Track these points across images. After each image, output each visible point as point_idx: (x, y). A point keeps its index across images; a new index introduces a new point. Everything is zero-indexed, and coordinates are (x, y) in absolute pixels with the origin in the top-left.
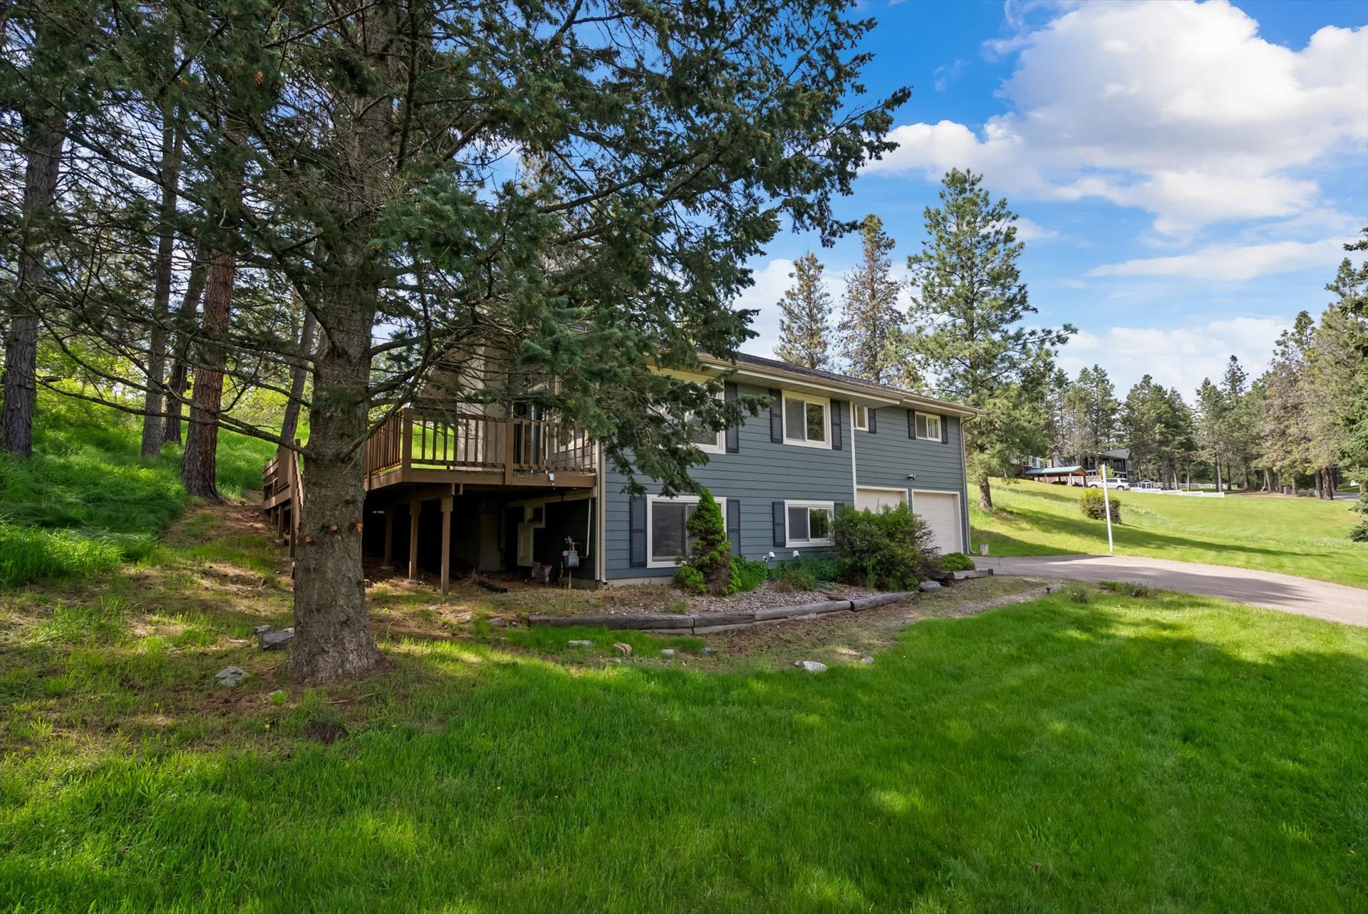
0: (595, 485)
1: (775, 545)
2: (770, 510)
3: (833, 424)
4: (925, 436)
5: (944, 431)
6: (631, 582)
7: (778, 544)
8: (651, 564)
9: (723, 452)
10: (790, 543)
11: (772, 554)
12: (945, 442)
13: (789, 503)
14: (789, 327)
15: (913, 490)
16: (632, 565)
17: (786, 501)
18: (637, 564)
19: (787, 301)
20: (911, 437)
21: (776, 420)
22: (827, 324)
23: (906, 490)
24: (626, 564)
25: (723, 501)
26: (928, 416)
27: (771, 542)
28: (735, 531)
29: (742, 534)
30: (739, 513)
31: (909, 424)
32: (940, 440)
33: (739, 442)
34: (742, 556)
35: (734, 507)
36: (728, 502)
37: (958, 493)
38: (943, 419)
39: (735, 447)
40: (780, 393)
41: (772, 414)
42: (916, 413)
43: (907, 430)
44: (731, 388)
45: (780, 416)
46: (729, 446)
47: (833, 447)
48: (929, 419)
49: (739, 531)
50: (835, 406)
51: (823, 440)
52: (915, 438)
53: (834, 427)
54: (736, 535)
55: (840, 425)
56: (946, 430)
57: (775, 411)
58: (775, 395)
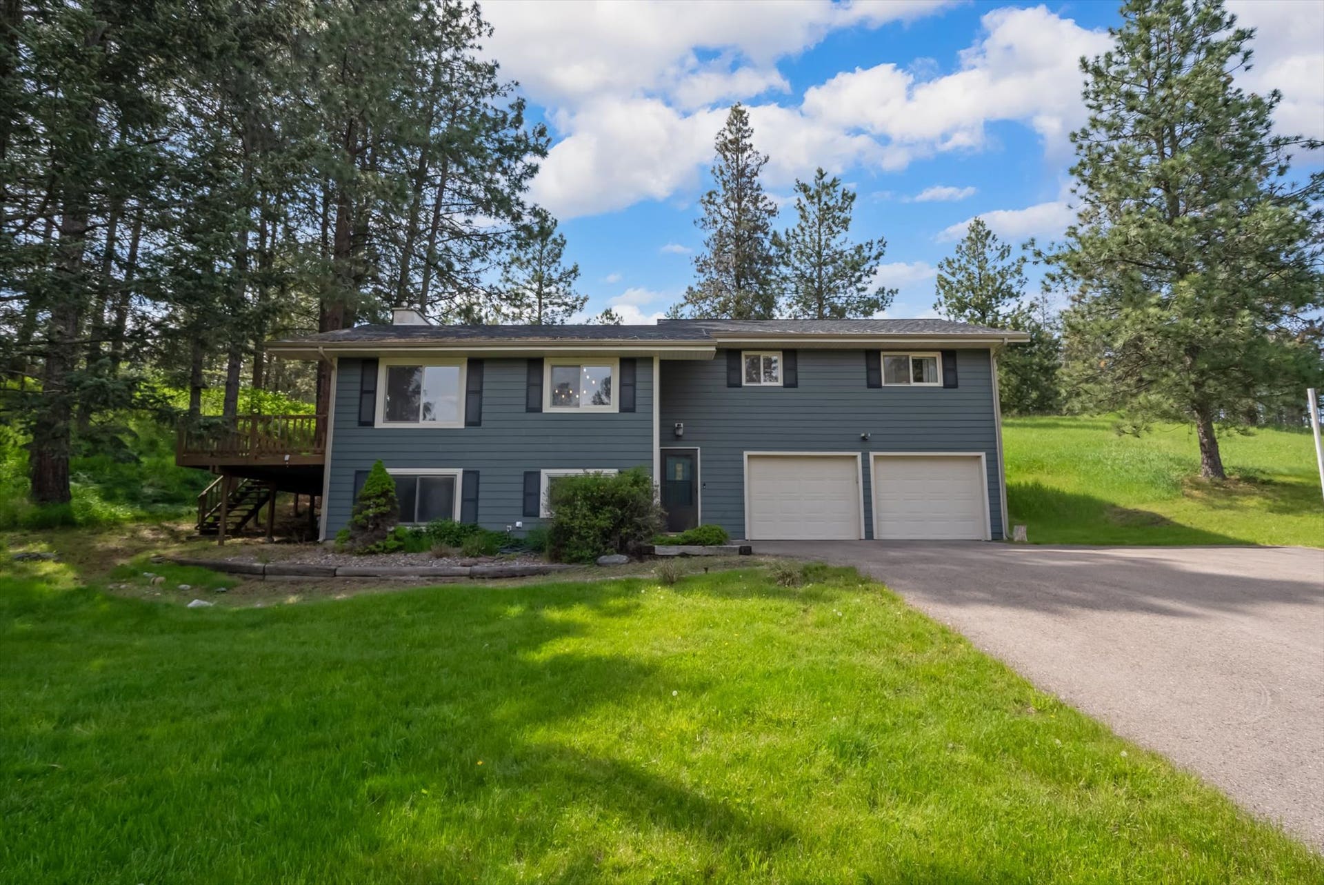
0: (325, 462)
1: (525, 514)
2: (522, 479)
3: (622, 385)
4: (909, 382)
5: (950, 371)
7: (530, 512)
9: (461, 426)
10: (543, 512)
11: (518, 524)
12: (950, 385)
13: (546, 473)
15: (872, 454)
17: (543, 470)
20: (874, 384)
21: (533, 389)
23: (859, 454)
25: (458, 472)
26: (912, 355)
27: (521, 512)
28: (471, 500)
29: (480, 503)
30: (478, 484)
31: (869, 370)
32: (940, 383)
33: (483, 415)
34: (480, 525)
35: (472, 477)
36: (465, 473)
37: (983, 454)
38: (949, 355)
39: (477, 421)
40: (541, 361)
41: (529, 385)
42: (883, 353)
43: (865, 376)
44: (476, 364)
45: (541, 384)
46: (469, 420)
47: (622, 410)
48: (914, 358)
49: (476, 500)
50: (628, 365)
51: (609, 403)
52: (880, 385)
53: (625, 388)
54: (472, 504)
55: (634, 385)
56: (955, 370)
57: (534, 380)
58: (536, 364)
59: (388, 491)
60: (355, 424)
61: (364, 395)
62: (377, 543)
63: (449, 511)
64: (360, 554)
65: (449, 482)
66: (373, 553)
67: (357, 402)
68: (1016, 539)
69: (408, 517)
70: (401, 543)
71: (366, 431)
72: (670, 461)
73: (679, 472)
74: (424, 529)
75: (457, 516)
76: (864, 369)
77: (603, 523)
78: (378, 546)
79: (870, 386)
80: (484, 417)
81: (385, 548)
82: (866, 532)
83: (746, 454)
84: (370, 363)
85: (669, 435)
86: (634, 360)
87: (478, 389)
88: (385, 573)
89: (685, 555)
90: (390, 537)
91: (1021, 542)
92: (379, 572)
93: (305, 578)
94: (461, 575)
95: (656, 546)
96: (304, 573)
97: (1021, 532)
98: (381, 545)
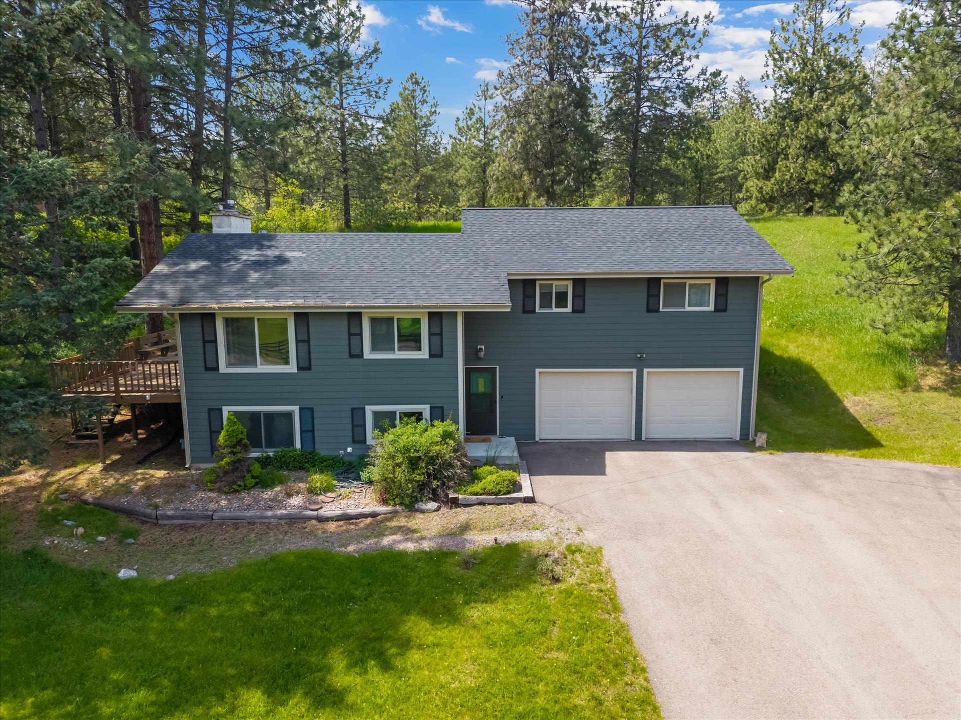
0: (181, 401)
1: (354, 442)
2: (349, 414)
3: (430, 334)
4: (684, 306)
5: (722, 295)
7: (358, 440)
9: (295, 370)
10: (371, 439)
11: (349, 450)
12: (720, 309)
13: (370, 409)
15: (646, 370)
17: (367, 407)
20: (652, 308)
21: (355, 340)
23: (634, 371)
24: (208, 454)
25: (296, 409)
26: (689, 282)
27: (351, 440)
28: (308, 432)
29: (316, 434)
30: (313, 419)
31: (649, 296)
32: (711, 308)
33: (312, 360)
34: (317, 451)
35: (307, 413)
36: (301, 409)
37: (741, 370)
38: (723, 283)
39: (307, 365)
40: (359, 315)
41: (350, 334)
42: (663, 281)
43: (645, 302)
44: (302, 317)
45: (361, 334)
46: (300, 365)
47: (431, 355)
48: (690, 285)
49: (313, 431)
50: (435, 317)
51: (420, 350)
52: (658, 311)
53: (433, 337)
54: (310, 435)
55: (441, 334)
56: (726, 295)
57: (354, 330)
58: (354, 317)
59: (242, 439)
60: (203, 369)
61: (207, 345)
62: (239, 483)
63: (290, 442)
64: (226, 493)
65: (289, 415)
66: (237, 491)
67: (201, 350)
69: (257, 444)
70: (258, 480)
71: (211, 375)
72: (473, 376)
73: (481, 386)
74: (271, 454)
75: (298, 445)
76: (645, 295)
77: (418, 478)
78: (240, 486)
79: (649, 310)
80: (313, 363)
81: (245, 486)
82: (636, 435)
83: (537, 371)
84: (208, 318)
85: (471, 354)
86: (440, 313)
87: (306, 338)
88: (251, 517)
89: (482, 503)
90: (248, 476)
91: (761, 449)
92: (246, 517)
93: (190, 522)
94: (310, 518)
95: (460, 496)
96: (188, 519)
97: (762, 439)
98: (242, 484)
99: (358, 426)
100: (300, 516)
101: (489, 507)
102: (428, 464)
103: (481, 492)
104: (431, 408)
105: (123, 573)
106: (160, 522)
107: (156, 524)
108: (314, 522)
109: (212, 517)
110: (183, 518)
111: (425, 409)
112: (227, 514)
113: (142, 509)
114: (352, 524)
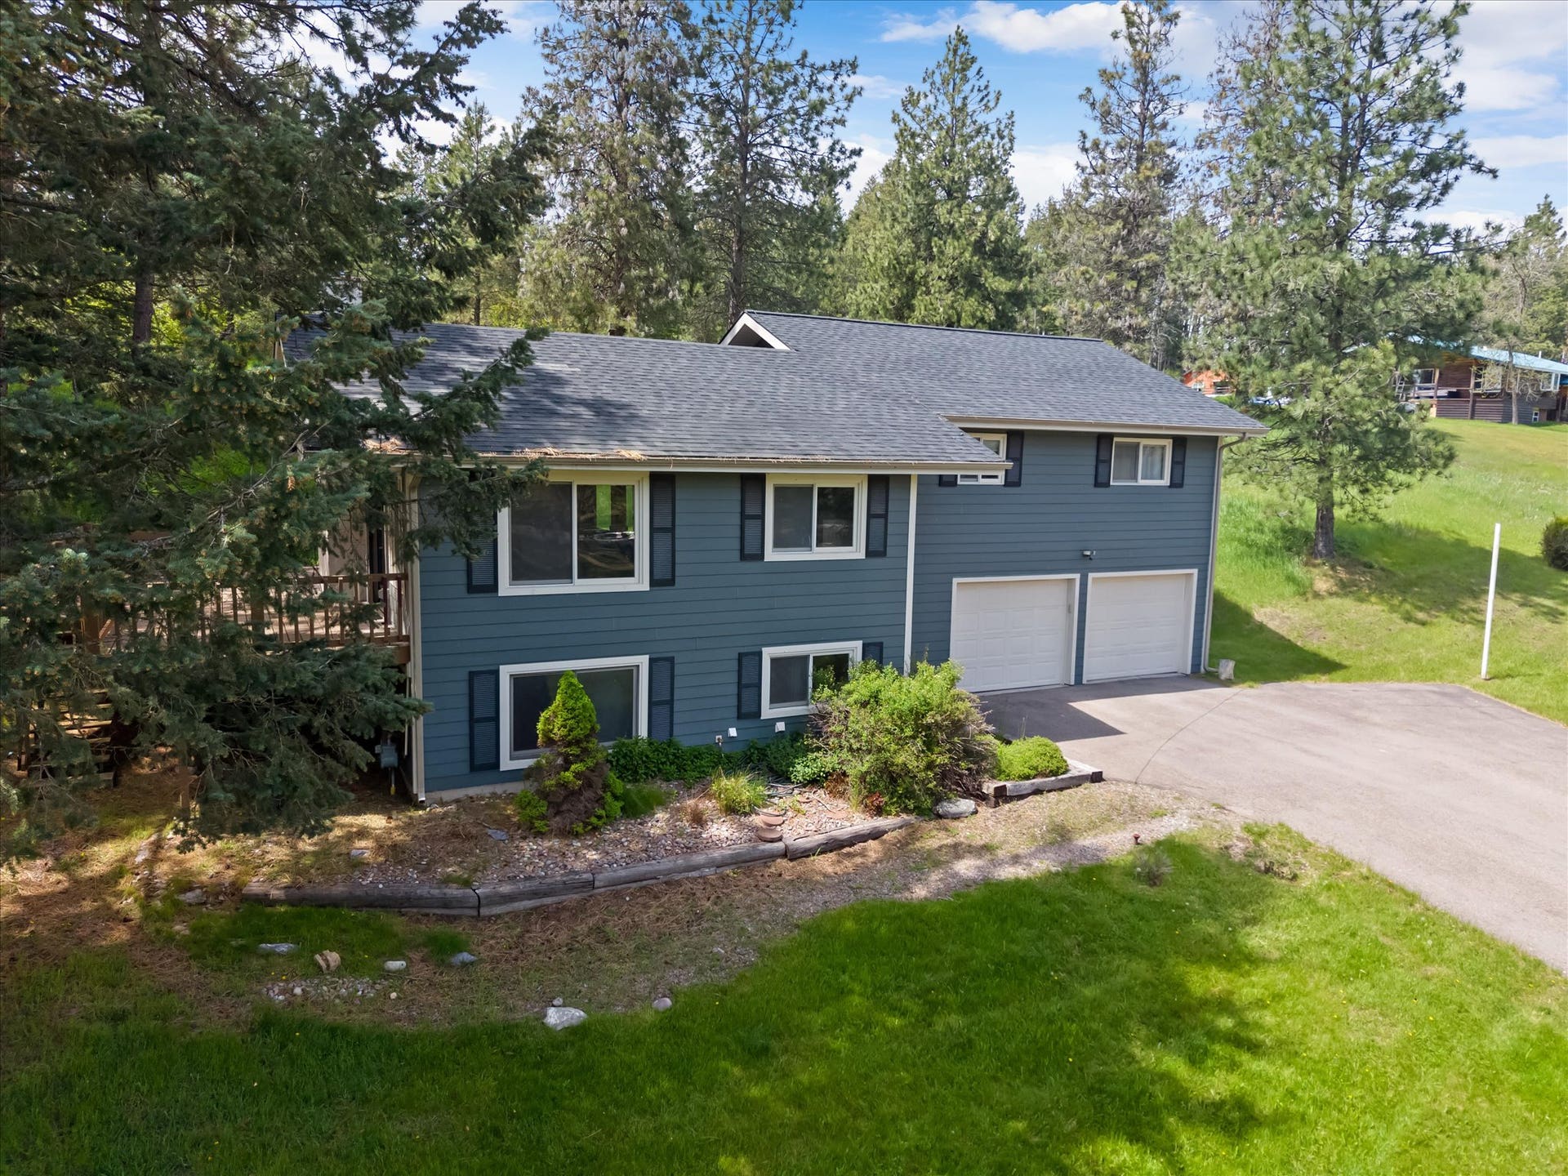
0: (409, 659)
1: (740, 716)
2: (734, 665)
3: (870, 516)
5: (1178, 463)
6: (472, 791)
7: (747, 712)
8: (507, 764)
9: (646, 587)
10: (768, 711)
11: (733, 732)
12: (1176, 483)
13: (769, 653)
14: (1096, 145)
15: (1091, 576)
16: (474, 768)
17: (764, 650)
18: (484, 765)
19: (1100, 92)
20: (1101, 482)
21: (751, 527)
22: (1174, 135)
23: (1077, 576)
24: (464, 768)
25: (643, 661)
26: (1144, 442)
27: (734, 713)
28: (663, 703)
29: (677, 706)
30: (672, 678)
31: (1099, 462)
32: (1166, 481)
33: (677, 567)
34: (676, 739)
35: (663, 667)
36: (652, 661)
37: (1195, 571)
38: (1180, 442)
39: (669, 577)
40: (761, 478)
41: (744, 516)
42: (1116, 439)
43: (1092, 471)
44: (663, 483)
45: (761, 517)
46: (656, 577)
47: (869, 553)
48: (1145, 447)
49: (671, 702)
50: (880, 484)
51: (850, 544)
52: (1107, 485)
53: (874, 521)
54: (665, 709)
55: (885, 516)
56: (1183, 463)
57: (751, 510)
58: (753, 483)
60: (463, 590)
62: (598, 812)
63: (627, 722)
64: (577, 835)
65: (631, 676)
66: (596, 829)
68: (1223, 677)
70: (623, 804)
71: (480, 601)
75: (643, 731)
76: (1093, 461)
78: (600, 818)
79: (1098, 484)
80: (678, 573)
81: (608, 816)
82: (1076, 675)
83: (955, 581)
86: (886, 478)
87: (669, 525)
88: (669, 872)
89: (1038, 791)
90: (608, 797)
91: (1228, 683)
92: (660, 872)
93: (548, 901)
94: (773, 856)
95: (1009, 784)
96: (546, 895)
97: (1227, 669)
98: (603, 813)
99: (747, 686)
100: (757, 854)
101: (1052, 795)
102: (950, 736)
103: (1033, 773)
104: (865, 646)
105: (556, 1017)
106: (484, 911)
107: (478, 917)
108: (783, 863)
109: (591, 884)
110: (535, 894)
111: (853, 648)
112: (623, 873)
113: (435, 892)
114: (849, 855)
